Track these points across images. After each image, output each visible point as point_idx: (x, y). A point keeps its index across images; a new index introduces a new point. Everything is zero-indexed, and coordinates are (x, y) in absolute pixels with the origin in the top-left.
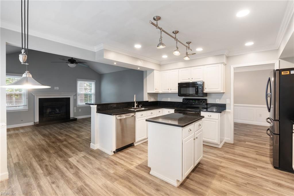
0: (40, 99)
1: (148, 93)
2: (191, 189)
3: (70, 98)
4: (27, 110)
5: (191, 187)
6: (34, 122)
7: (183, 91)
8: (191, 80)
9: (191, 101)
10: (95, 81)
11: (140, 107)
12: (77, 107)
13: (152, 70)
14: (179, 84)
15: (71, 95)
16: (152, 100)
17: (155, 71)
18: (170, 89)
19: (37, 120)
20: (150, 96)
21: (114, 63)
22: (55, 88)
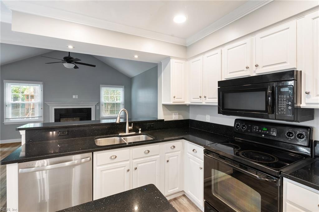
0: (56, 110)
1: (164, 105)
3: (91, 108)
7: (232, 102)
8: (255, 72)
9: (256, 128)
11: (140, 132)
13: (168, 58)
14: (220, 83)
15: (92, 105)
16: (174, 117)
17: (173, 60)
18: (203, 97)
20: (170, 110)
22: (74, 97)
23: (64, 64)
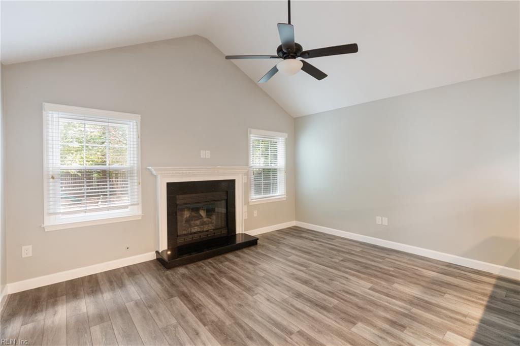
0: (169, 185)
3: (234, 181)
4: (140, 218)
6: (157, 252)
10: (286, 135)
12: (250, 204)
15: (237, 174)
19: (163, 246)
22: (202, 154)
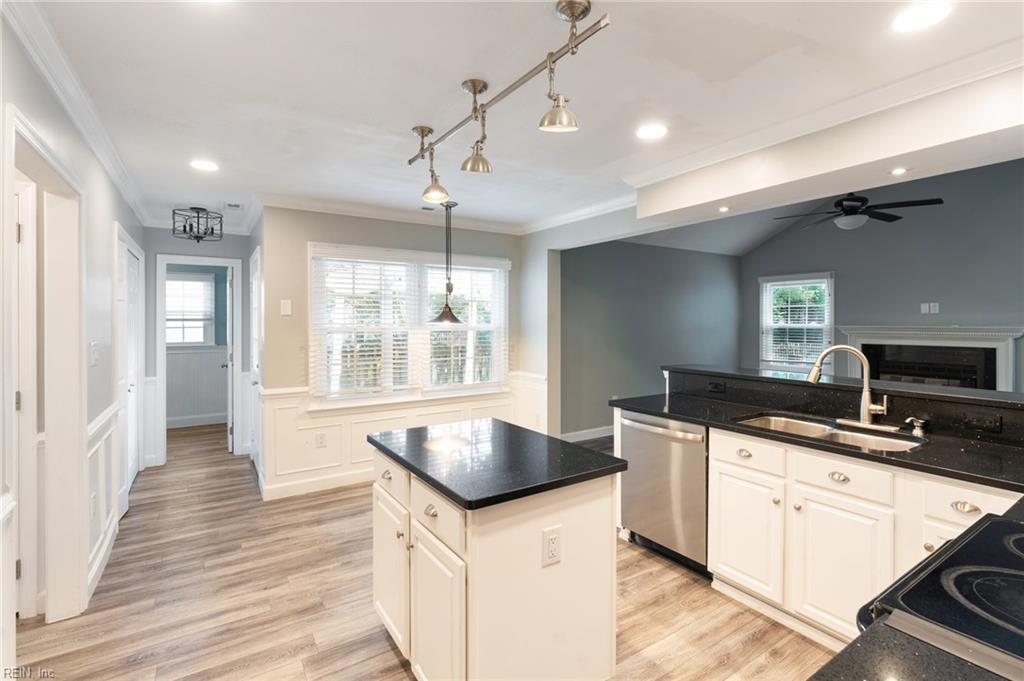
2: (356, 650)
5: (363, 654)
11: (917, 433)
15: (1000, 339)
21: (718, 210)
22: (924, 308)
23: (835, 221)
